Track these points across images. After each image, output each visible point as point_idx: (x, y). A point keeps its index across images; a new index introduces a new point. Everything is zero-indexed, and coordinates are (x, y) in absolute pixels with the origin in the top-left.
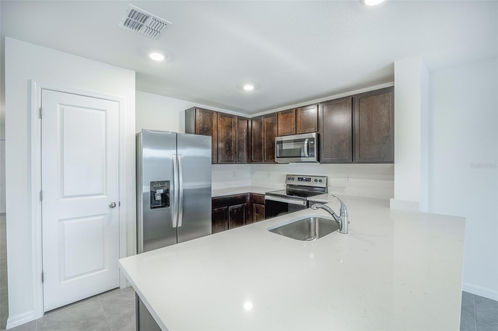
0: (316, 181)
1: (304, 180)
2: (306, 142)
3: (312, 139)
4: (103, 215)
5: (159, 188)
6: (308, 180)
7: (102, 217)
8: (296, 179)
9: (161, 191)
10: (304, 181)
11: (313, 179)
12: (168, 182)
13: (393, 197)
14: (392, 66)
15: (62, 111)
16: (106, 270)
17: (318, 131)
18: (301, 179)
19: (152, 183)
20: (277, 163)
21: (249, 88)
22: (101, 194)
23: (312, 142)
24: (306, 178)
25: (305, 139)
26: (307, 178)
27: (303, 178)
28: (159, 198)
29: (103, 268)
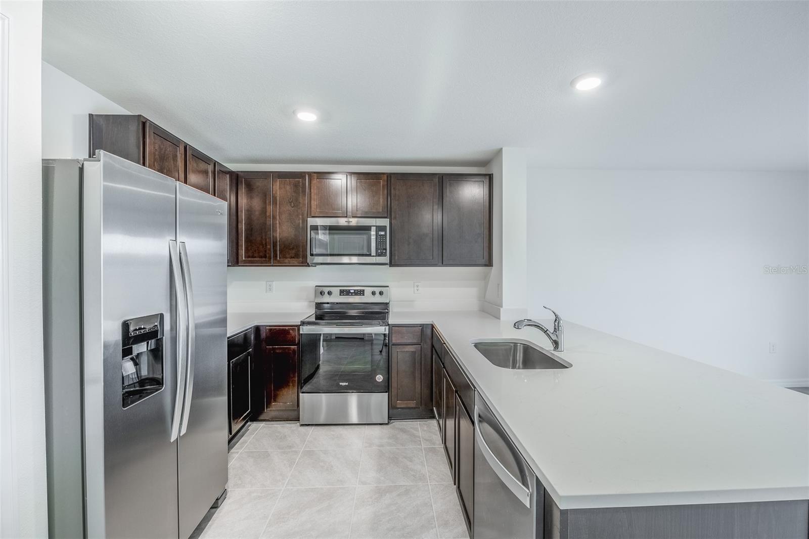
1: (352, 293)
2: (373, 232)
3: (383, 228)
6: (361, 293)
8: (336, 291)
10: (352, 295)
11: (368, 291)
17: (388, 216)
18: (345, 292)
21: (307, 117)
23: (383, 233)
24: (355, 290)
25: (369, 227)
26: (357, 290)
27: (349, 290)
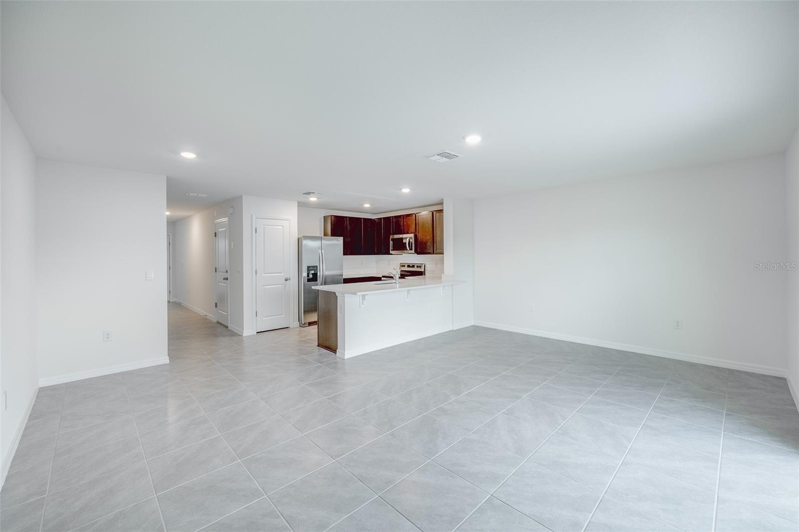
0: (417, 267)
2: (408, 239)
3: (411, 238)
4: (281, 284)
5: (311, 270)
7: (281, 286)
8: (406, 266)
9: (313, 272)
10: (411, 267)
11: (416, 266)
12: (317, 266)
13: (443, 273)
14: (443, 199)
15: (264, 228)
16: (283, 316)
17: (416, 232)
18: (409, 266)
19: (308, 267)
20: (391, 254)
22: (281, 273)
23: (411, 240)
25: (407, 238)
26: (412, 265)
28: (311, 276)
29: (282, 315)
